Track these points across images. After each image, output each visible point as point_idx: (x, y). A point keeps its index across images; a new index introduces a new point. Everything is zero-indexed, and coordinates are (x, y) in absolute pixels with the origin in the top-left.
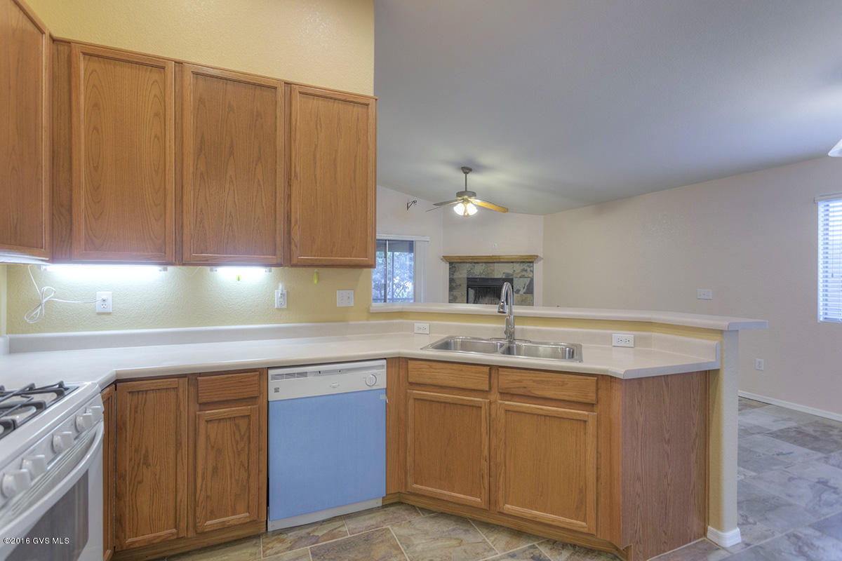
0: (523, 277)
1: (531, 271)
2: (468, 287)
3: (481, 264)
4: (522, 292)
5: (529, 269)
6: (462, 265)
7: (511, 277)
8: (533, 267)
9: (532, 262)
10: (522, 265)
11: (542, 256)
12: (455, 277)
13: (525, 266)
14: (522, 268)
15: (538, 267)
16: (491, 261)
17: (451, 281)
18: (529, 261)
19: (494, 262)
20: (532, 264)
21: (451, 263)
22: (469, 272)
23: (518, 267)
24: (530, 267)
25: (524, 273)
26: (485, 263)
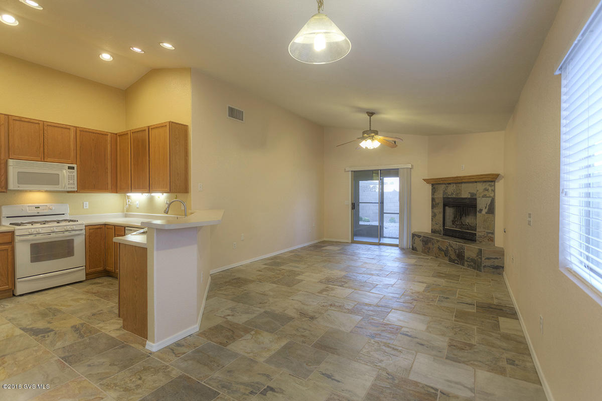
0: (485, 196)
1: (492, 190)
2: (445, 206)
3: (452, 185)
4: (484, 212)
5: (490, 189)
6: (439, 186)
7: (474, 197)
8: (494, 186)
9: (494, 181)
10: (484, 184)
11: (503, 175)
12: (435, 196)
13: (487, 185)
14: (483, 188)
15: (499, 186)
16: (458, 181)
17: (433, 200)
18: (491, 179)
19: (462, 183)
20: (493, 183)
21: (433, 185)
22: (444, 193)
23: (480, 187)
24: (491, 186)
25: (486, 193)
26: (456, 183)
